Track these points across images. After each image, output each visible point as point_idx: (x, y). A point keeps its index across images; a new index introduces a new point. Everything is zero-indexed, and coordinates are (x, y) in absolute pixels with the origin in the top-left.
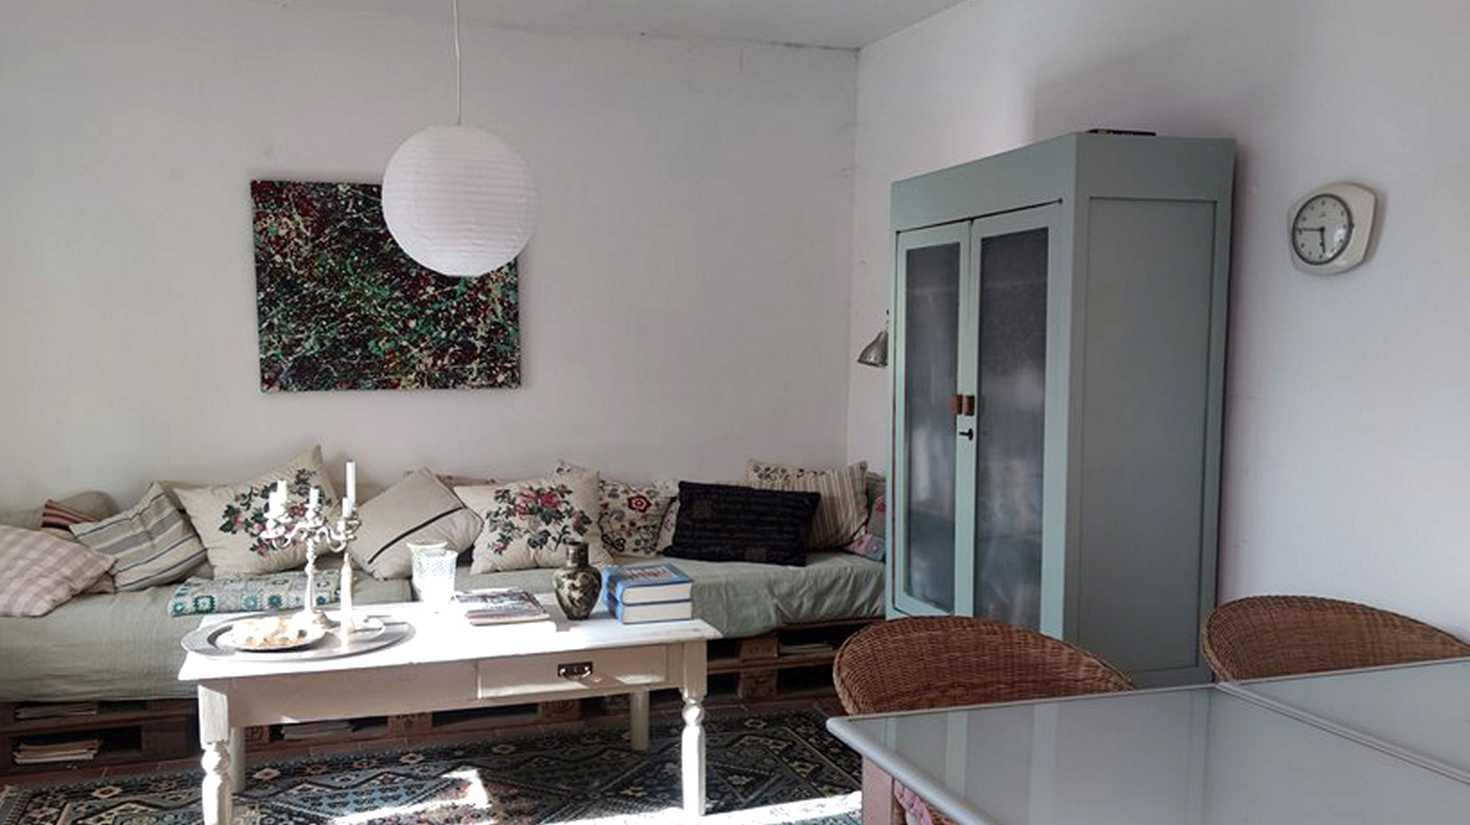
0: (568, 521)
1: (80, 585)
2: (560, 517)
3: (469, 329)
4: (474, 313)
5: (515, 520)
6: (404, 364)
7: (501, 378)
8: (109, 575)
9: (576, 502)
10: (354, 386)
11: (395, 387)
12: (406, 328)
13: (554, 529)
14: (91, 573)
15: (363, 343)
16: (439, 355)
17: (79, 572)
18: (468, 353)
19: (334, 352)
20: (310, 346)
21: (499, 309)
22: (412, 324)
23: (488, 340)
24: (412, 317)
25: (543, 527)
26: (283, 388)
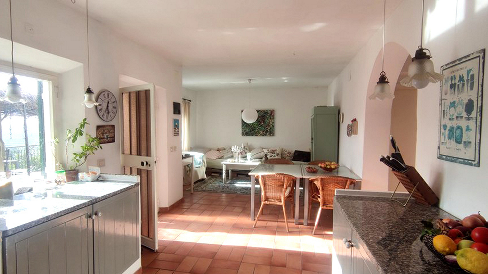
0: (276, 154)
1: (219, 157)
2: (275, 153)
3: (267, 128)
4: (268, 126)
5: (269, 153)
6: (259, 133)
7: (271, 135)
8: (223, 157)
9: (277, 152)
10: (252, 136)
11: (257, 136)
12: (259, 128)
13: (273, 155)
14: (221, 156)
15: (253, 130)
16: (263, 132)
17: (220, 156)
18: (267, 131)
19: (250, 131)
20: (247, 131)
21: (271, 125)
22: (260, 128)
23: (270, 130)
24: (260, 127)
25: (272, 154)
26: (244, 136)
